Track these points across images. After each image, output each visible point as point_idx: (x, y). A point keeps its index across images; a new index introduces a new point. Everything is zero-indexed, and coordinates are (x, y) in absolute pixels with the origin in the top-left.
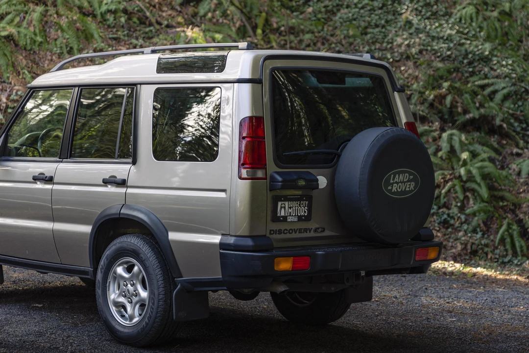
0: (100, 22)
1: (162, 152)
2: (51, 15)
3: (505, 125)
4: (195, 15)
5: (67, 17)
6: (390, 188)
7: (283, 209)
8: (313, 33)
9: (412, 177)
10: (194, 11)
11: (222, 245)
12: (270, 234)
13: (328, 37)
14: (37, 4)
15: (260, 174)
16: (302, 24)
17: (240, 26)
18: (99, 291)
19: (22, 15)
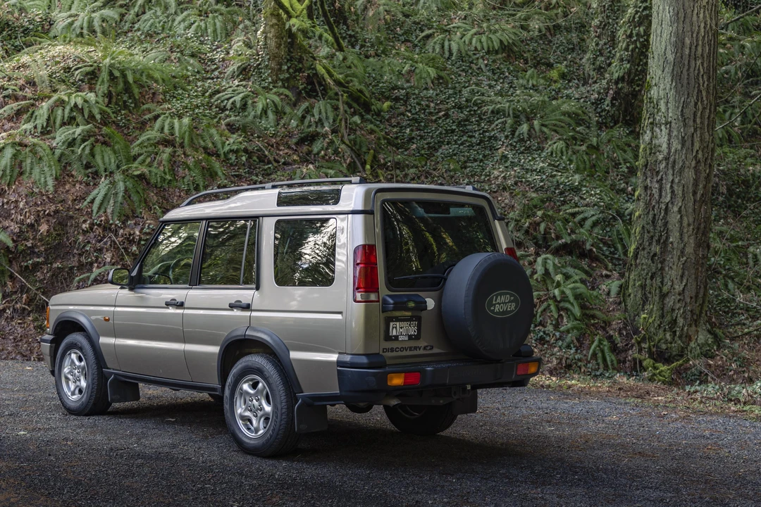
0: (223, 161)
1: (283, 279)
2: (179, 156)
3: (594, 250)
4: (309, 153)
5: (194, 157)
6: (492, 308)
7: (394, 329)
8: (417, 167)
9: (512, 298)
10: (308, 149)
11: (339, 363)
12: (383, 352)
13: (431, 171)
14: (166, 146)
15: (373, 297)
16: (407, 160)
17: (351, 162)
18: (227, 406)
19: (153, 156)
